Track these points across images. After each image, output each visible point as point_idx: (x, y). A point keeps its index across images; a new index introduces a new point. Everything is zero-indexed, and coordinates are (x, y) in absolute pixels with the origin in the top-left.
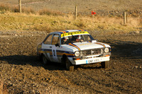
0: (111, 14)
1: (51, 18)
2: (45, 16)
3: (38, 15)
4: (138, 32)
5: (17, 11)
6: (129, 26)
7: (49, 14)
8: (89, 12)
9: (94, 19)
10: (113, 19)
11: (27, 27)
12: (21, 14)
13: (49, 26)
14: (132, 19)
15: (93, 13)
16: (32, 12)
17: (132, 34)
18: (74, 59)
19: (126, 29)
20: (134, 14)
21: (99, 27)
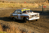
0: (30, 3)
1: (13, 4)
2: (11, 3)
3: (9, 3)
4: (38, 8)
5: (3, 2)
6: (35, 6)
7: (12, 3)
8: (24, 2)
9: (25, 4)
10: (31, 4)
11: (6, 7)
12: (5, 3)
13: (13, 6)
14: (36, 4)
15: (25, 2)
16: (8, 2)
17: (36, 8)
18: (29, 18)
19: (34, 7)
20: (37, 2)
21: (27, 6)
